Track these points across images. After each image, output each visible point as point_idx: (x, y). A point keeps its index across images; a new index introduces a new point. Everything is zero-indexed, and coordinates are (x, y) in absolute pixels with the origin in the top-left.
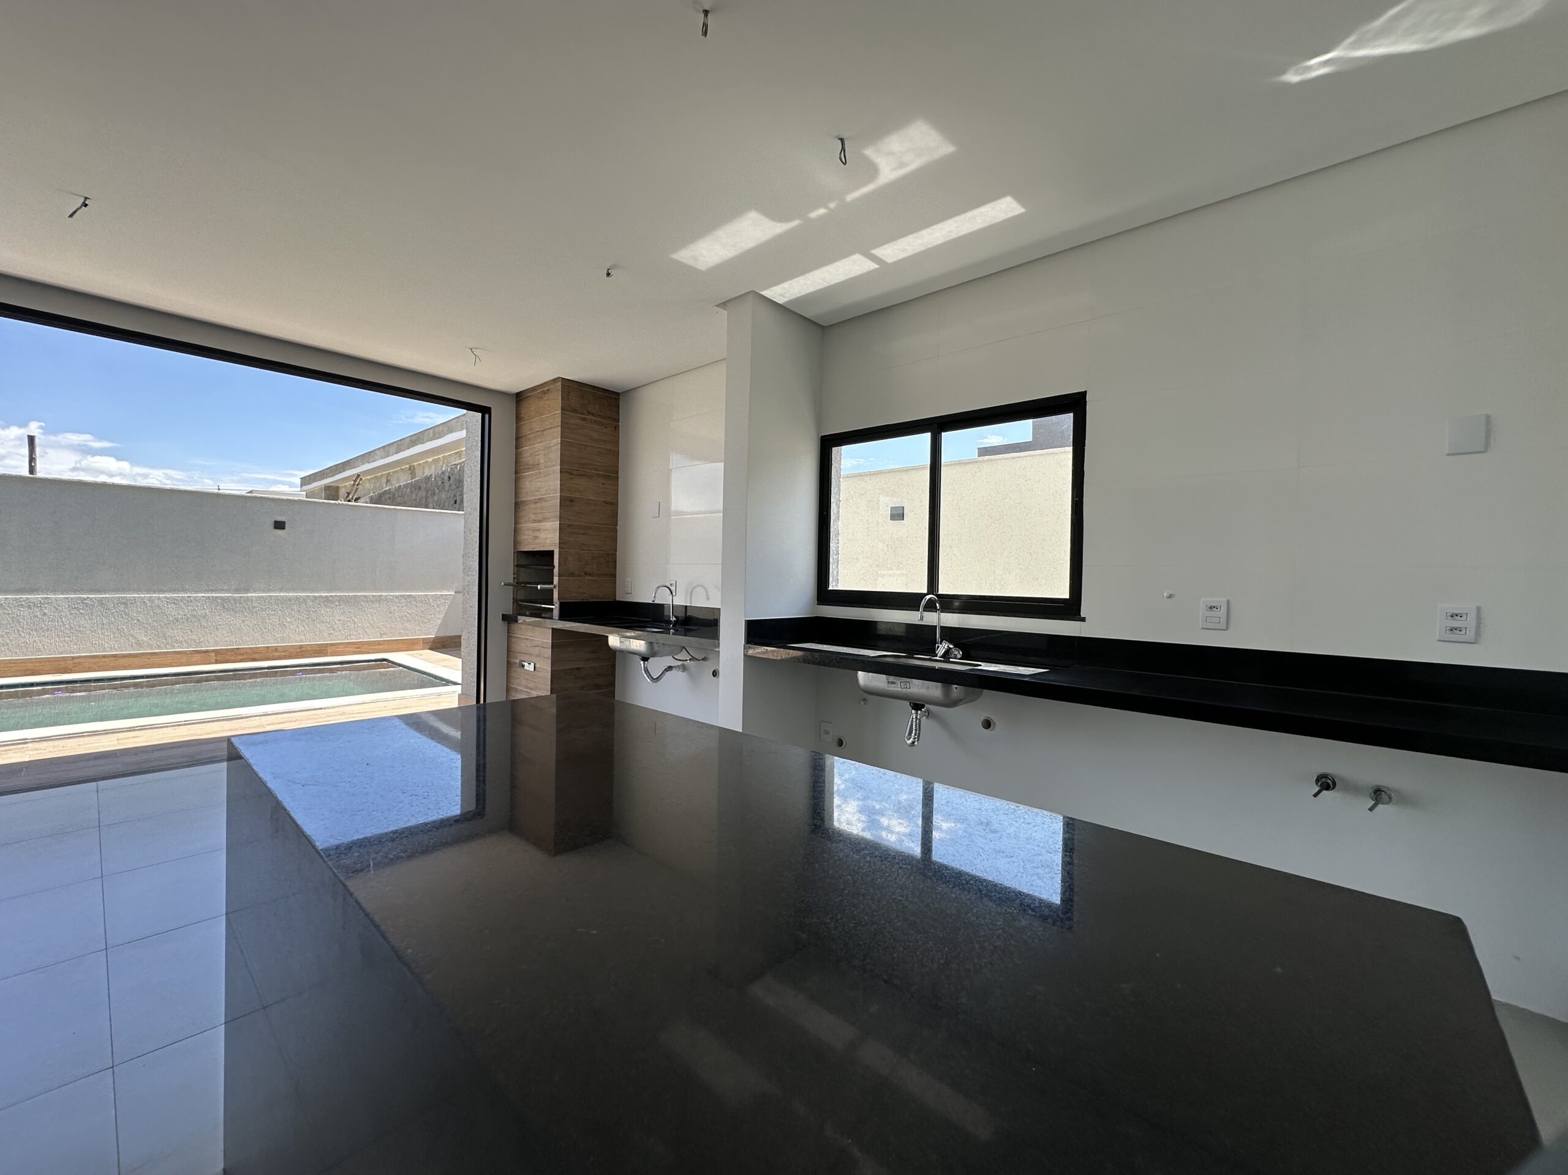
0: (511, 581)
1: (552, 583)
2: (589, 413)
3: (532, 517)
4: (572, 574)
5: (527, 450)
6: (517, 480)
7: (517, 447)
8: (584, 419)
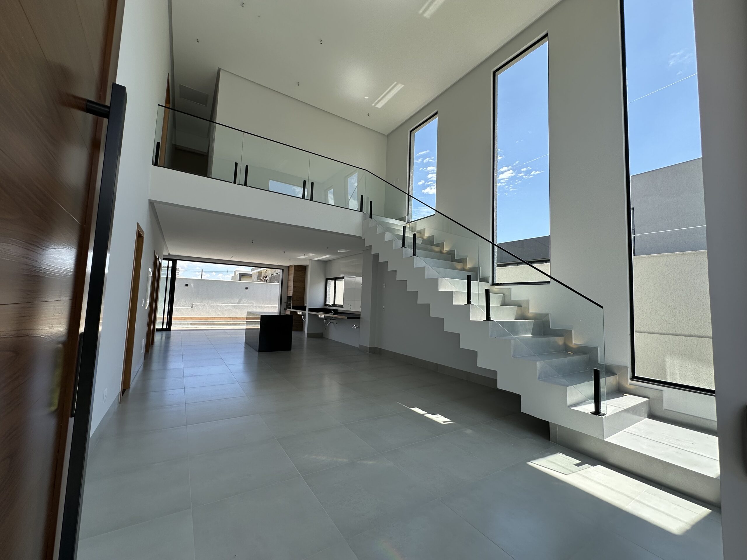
0: (286, 302)
1: (291, 302)
2: (300, 270)
3: (290, 290)
4: (295, 301)
5: (289, 276)
6: (288, 282)
7: (288, 276)
8: (298, 272)
